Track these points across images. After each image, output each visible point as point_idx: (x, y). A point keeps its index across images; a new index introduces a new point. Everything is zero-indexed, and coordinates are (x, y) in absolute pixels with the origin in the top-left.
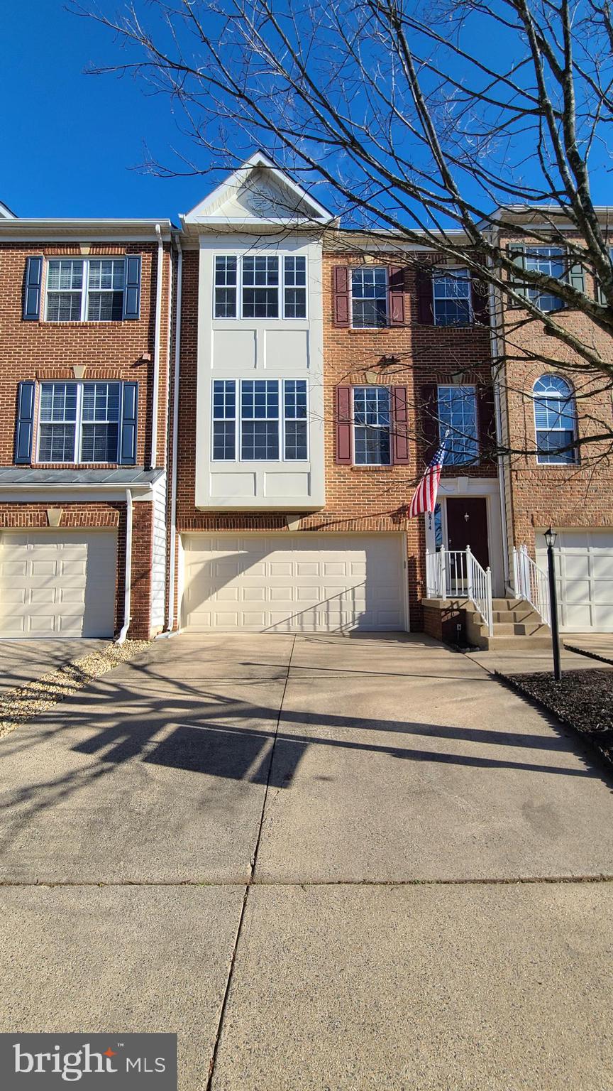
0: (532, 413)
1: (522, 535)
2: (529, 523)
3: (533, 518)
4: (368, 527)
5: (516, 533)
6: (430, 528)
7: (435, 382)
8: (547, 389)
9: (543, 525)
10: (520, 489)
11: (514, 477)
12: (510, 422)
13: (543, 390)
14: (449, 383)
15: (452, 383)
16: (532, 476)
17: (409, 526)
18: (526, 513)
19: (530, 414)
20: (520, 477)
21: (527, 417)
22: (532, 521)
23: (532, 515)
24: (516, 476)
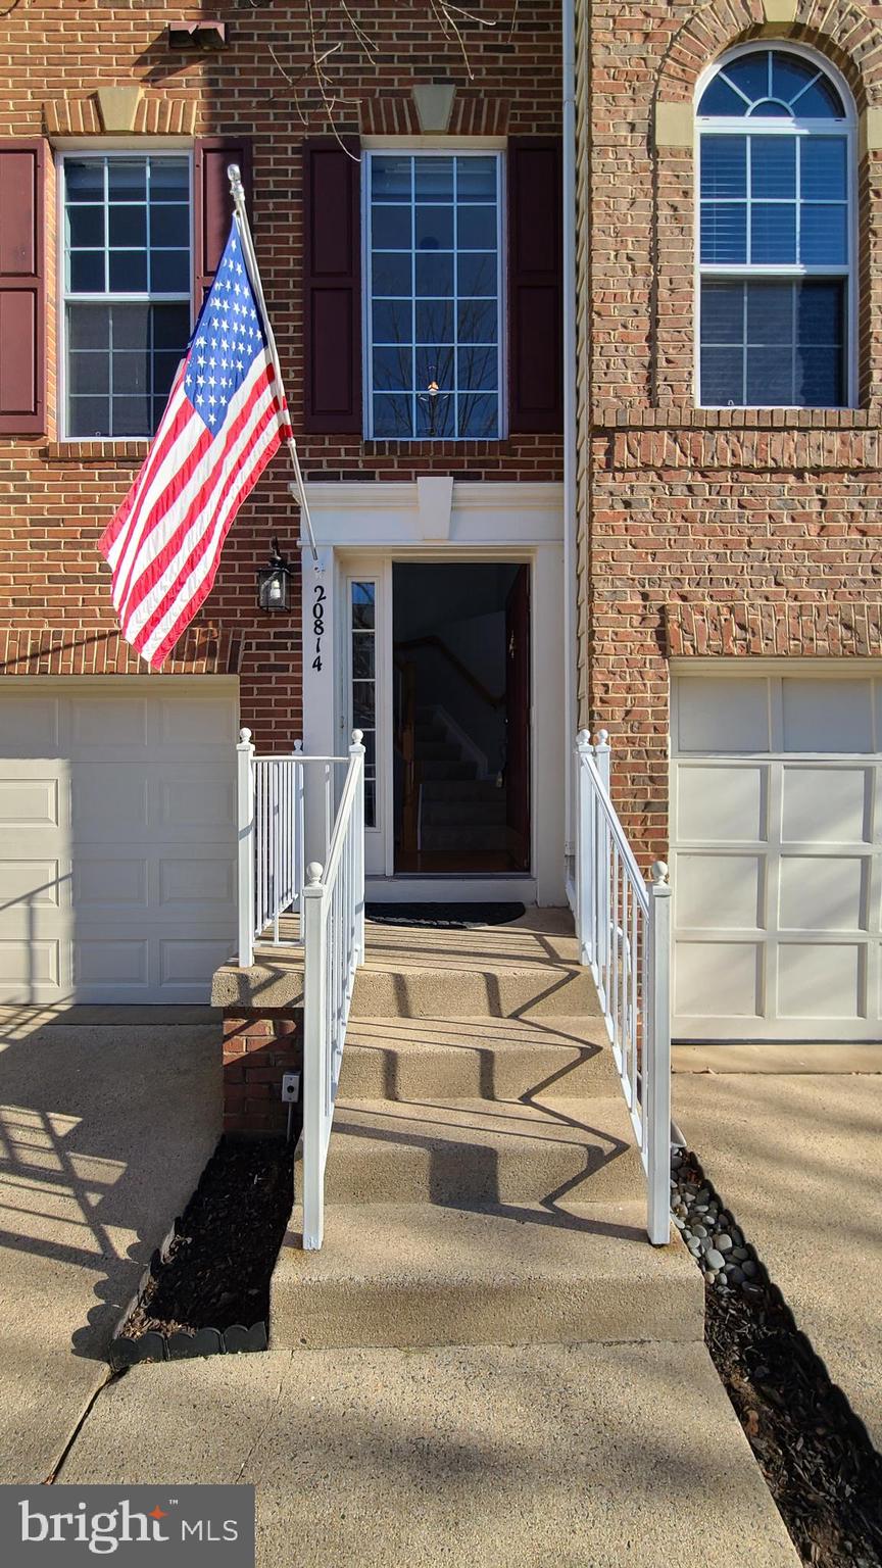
0: (686, 194)
1: (617, 688)
2: (650, 642)
3: (663, 624)
4: (99, 662)
5: (599, 679)
6: (318, 665)
7: (356, 130)
8: (753, 105)
9: (703, 649)
10: (620, 508)
11: (601, 457)
12: (595, 232)
13: (739, 109)
14: (403, 132)
15: (416, 131)
16: (671, 453)
17: (247, 657)
18: (639, 602)
19: (677, 199)
20: (623, 457)
21: (665, 212)
22: (661, 635)
23: (662, 610)
24: (609, 452)
